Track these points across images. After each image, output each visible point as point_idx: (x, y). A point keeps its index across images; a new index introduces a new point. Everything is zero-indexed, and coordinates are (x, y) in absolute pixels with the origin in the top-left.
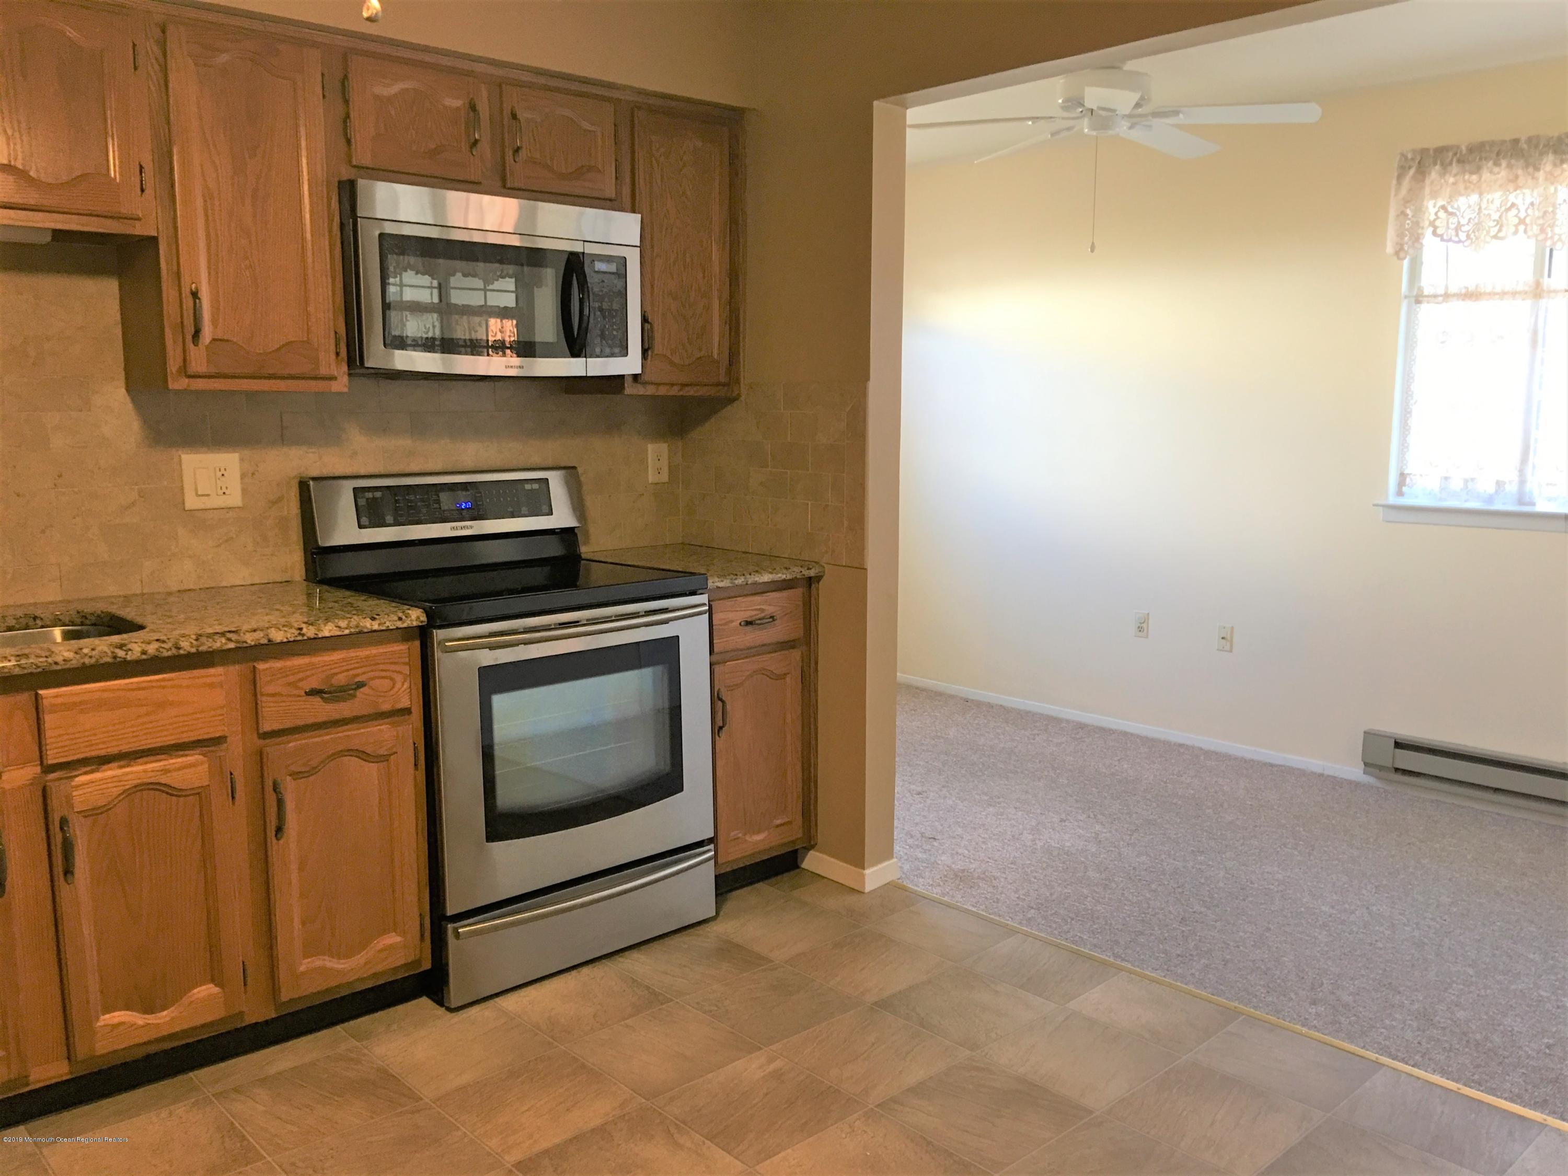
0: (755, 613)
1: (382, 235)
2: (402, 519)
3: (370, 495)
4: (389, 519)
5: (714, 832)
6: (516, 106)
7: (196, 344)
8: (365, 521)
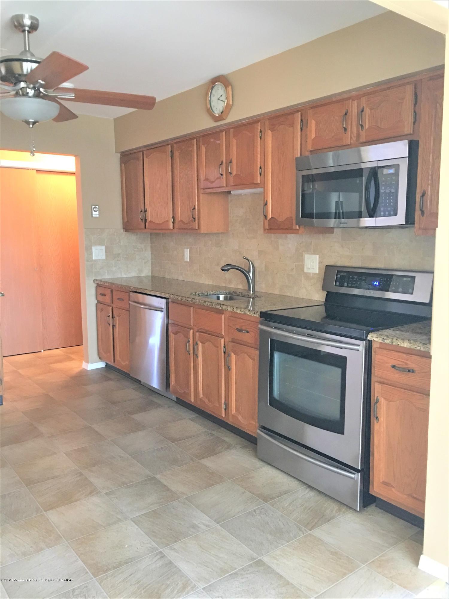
0: (400, 363)
1: (302, 176)
2: (350, 285)
3: (342, 274)
4: (346, 284)
5: (361, 467)
6: (364, 106)
7: (266, 220)
8: (338, 283)
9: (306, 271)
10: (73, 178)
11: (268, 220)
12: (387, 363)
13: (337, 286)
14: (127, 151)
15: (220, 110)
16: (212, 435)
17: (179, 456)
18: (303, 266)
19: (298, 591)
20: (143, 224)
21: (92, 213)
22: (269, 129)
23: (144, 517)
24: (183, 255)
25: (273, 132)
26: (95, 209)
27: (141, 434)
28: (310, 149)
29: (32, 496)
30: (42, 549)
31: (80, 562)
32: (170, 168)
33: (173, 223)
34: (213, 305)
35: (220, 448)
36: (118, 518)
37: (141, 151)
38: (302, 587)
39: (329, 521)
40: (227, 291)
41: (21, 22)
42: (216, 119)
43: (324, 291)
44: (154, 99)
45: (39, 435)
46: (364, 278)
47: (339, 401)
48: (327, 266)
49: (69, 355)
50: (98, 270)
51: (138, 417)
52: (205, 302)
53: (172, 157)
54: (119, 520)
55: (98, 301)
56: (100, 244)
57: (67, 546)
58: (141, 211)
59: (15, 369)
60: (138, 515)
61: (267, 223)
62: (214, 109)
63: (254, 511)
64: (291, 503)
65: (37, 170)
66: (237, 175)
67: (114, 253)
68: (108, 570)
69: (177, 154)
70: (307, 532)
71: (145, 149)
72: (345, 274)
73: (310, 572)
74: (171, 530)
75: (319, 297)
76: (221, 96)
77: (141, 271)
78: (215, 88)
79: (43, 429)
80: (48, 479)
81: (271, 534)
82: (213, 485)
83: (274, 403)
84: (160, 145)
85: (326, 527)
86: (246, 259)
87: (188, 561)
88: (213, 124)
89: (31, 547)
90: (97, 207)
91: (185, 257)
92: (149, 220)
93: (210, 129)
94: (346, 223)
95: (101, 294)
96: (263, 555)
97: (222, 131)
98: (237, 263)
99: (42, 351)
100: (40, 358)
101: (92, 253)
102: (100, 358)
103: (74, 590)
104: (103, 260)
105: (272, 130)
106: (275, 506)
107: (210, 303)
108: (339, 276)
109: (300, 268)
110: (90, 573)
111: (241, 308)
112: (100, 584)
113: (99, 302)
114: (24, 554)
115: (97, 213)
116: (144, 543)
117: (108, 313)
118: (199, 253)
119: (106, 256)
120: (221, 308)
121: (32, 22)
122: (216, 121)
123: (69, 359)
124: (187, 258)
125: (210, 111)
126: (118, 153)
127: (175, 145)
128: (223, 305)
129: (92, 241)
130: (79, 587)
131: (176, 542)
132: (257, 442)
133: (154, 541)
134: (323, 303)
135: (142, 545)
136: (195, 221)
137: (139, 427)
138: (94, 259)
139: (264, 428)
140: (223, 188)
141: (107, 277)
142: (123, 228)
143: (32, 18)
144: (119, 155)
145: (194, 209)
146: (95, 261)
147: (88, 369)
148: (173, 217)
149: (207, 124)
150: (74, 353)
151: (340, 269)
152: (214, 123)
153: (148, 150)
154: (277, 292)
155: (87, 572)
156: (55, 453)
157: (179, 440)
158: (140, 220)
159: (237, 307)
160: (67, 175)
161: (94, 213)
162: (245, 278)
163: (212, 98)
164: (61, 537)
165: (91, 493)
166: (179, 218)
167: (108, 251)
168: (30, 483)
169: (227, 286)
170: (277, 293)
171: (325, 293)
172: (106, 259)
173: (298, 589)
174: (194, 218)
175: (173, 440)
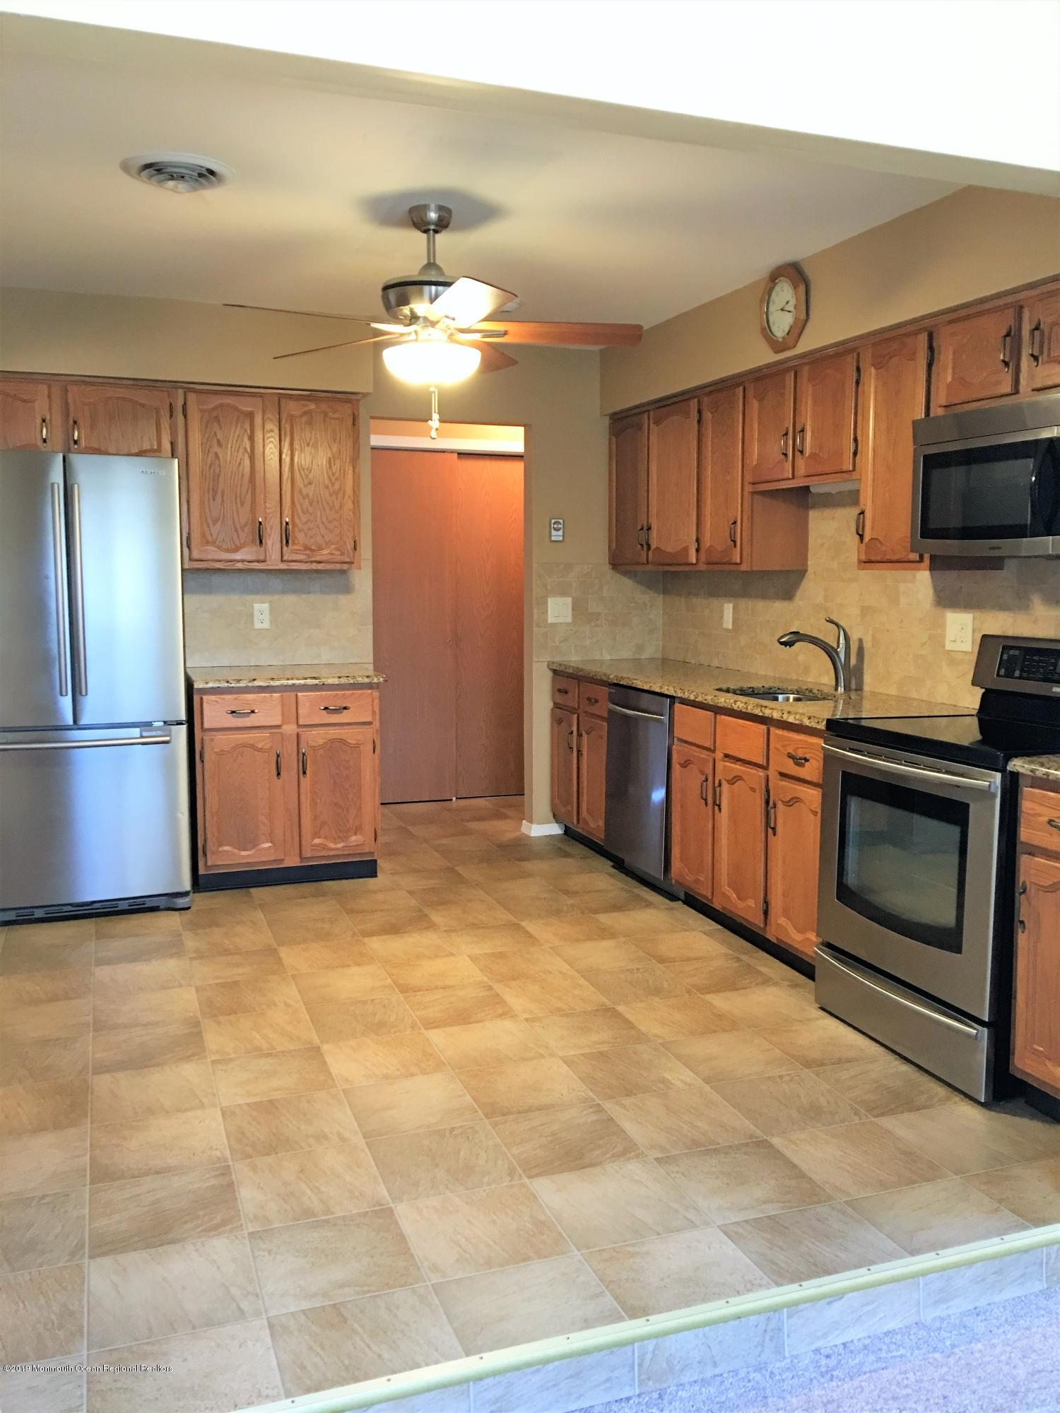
1: (925, 456)
2: (1025, 675)
3: (1012, 652)
4: (1017, 673)
5: (989, 1018)
6: (1041, 318)
7: (862, 542)
8: (1002, 672)
9: (949, 646)
10: (519, 467)
11: (866, 544)
12: (1040, 816)
13: (1001, 676)
14: (622, 412)
15: (784, 331)
16: (738, 960)
17: (666, 984)
18: (943, 636)
19: (817, 1189)
20: (644, 553)
21: (550, 532)
22: (873, 365)
23: (583, 1058)
24: (722, 617)
25: (879, 371)
26: (555, 526)
27: (608, 944)
28: (944, 403)
29: (407, 1007)
30: (412, 1075)
31: (468, 1097)
32: (695, 443)
33: (698, 550)
34: (749, 707)
35: (747, 981)
36: (540, 1054)
37: (645, 412)
38: (827, 1186)
39: (918, 1110)
40: (795, 688)
41: (424, 219)
42: (778, 346)
43: (977, 688)
44: (639, 327)
45: (431, 926)
46: (1053, 661)
47: (955, 891)
48: (984, 636)
49: (502, 810)
50: (557, 644)
51: (604, 919)
52: (736, 702)
53: (699, 422)
54: (542, 1056)
55: (554, 703)
56: (563, 593)
57: (452, 1076)
58: (642, 529)
59: (403, 825)
60: (573, 1053)
61: (863, 546)
62: (774, 329)
63: (781, 1077)
64: (856, 1076)
65: (459, 454)
66: (813, 455)
67: (589, 611)
68: (510, 1113)
69: (708, 416)
70: (868, 1118)
71: (653, 407)
72: (1017, 653)
73: (851, 1170)
74: (623, 1080)
75: (971, 699)
76: (787, 303)
77: (640, 648)
78: (777, 288)
79: (436, 917)
80: (436, 988)
81: (799, 1111)
82: (715, 1031)
83: (846, 894)
84: (680, 398)
85: (907, 1116)
86: (831, 621)
87: (641, 1123)
88: (773, 358)
89: (398, 1070)
90: (561, 521)
91: (725, 621)
92: (653, 546)
93: (768, 366)
94: (999, 548)
95: (560, 691)
96: (773, 1135)
97: (788, 370)
98: (820, 632)
99: (454, 799)
100: (449, 810)
101: (547, 611)
102: (554, 816)
103: (452, 1129)
104: (568, 624)
105: (878, 366)
106: (821, 1076)
107: (743, 705)
108: (1005, 657)
109: (937, 639)
110: (480, 1112)
111: (796, 713)
112: (494, 1128)
113: (557, 706)
114: (386, 1077)
115: (560, 533)
116: (573, 1090)
117: (570, 726)
118: (750, 612)
119: (574, 616)
120: (761, 714)
121: (439, 216)
122: (776, 352)
123: (498, 815)
124: (728, 623)
125: (767, 332)
126: (605, 415)
127: (705, 399)
128: (766, 707)
129: (549, 587)
130: (461, 1127)
131: (627, 1095)
132: (814, 974)
133: (591, 1090)
134: (975, 712)
135: (571, 1091)
136: (735, 546)
137: (606, 933)
138: (549, 622)
139: (829, 946)
140: (788, 482)
141: (574, 658)
142: (610, 563)
143: (440, 208)
144: (608, 418)
145: (735, 523)
146: (553, 625)
147: (533, 834)
148: (698, 540)
149: (763, 356)
150: (510, 806)
151: (1011, 643)
152: (776, 355)
153: (657, 408)
154: (893, 691)
155: (477, 1111)
156: (452, 955)
157: (674, 962)
158: (639, 546)
159: (789, 712)
160: (506, 460)
161: (554, 533)
162: (830, 662)
163: (772, 308)
164: (445, 1064)
165: (500, 1016)
166: (707, 542)
167: (577, 608)
168: (405, 989)
169: (801, 679)
170: (893, 693)
171: (979, 692)
172: (574, 623)
173: (819, 1186)
174: (734, 542)
175: (662, 960)
